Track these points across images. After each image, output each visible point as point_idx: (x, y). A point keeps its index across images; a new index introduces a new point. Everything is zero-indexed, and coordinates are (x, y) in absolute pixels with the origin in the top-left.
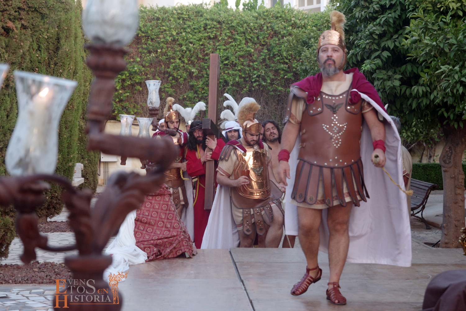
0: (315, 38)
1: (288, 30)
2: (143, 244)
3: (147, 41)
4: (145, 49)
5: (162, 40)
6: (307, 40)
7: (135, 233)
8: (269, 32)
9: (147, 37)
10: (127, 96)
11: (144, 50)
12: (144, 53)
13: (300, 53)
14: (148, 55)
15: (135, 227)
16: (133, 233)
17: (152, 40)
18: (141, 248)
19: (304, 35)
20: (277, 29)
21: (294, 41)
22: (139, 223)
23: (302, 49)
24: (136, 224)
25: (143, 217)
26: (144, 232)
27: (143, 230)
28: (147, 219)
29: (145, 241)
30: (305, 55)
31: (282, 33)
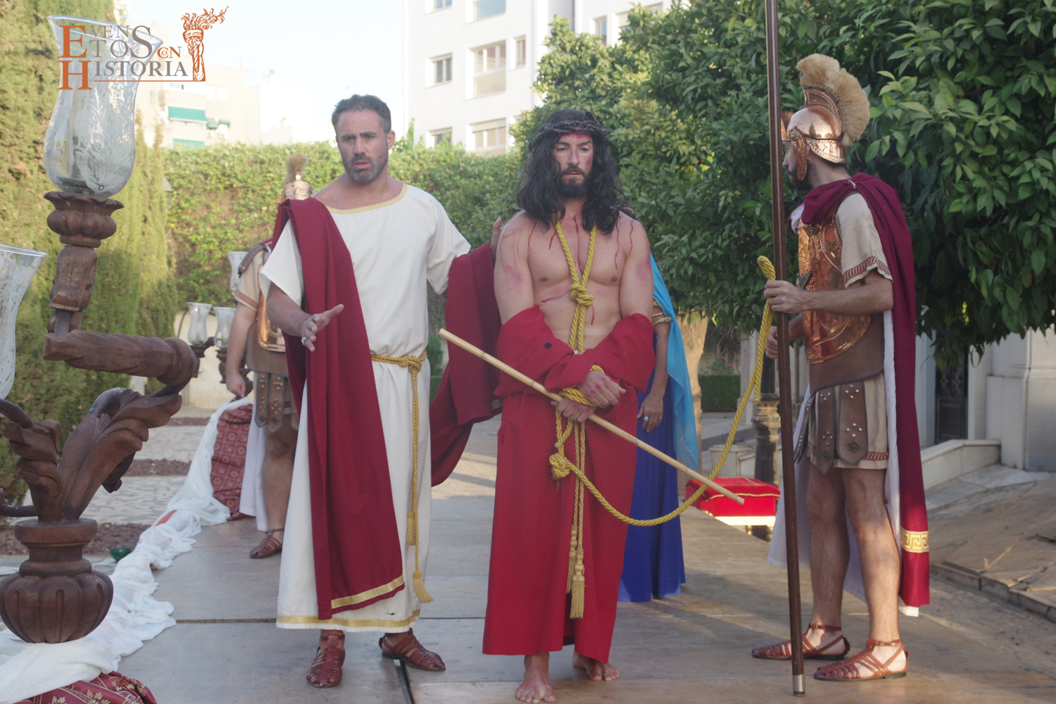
0: (491, 193)
1: (454, 181)
2: (225, 495)
3: (246, 194)
4: (244, 206)
5: (269, 193)
6: (481, 196)
7: (213, 479)
8: (426, 183)
9: (246, 188)
10: (217, 276)
11: (241, 208)
12: (241, 212)
13: (470, 214)
14: (248, 214)
15: (212, 471)
16: (208, 478)
17: (253, 191)
18: (220, 501)
19: (476, 187)
20: (439, 179)
21: (462, 197)
22: (217, 464)
23: (474, 208)
24: (213, 465)
25: (223, 455)
26: (226, 477)
27: (224, 474)
28: (230, 457)
29: (227, 490)
30: (478, 218)
31: (446, 184)
